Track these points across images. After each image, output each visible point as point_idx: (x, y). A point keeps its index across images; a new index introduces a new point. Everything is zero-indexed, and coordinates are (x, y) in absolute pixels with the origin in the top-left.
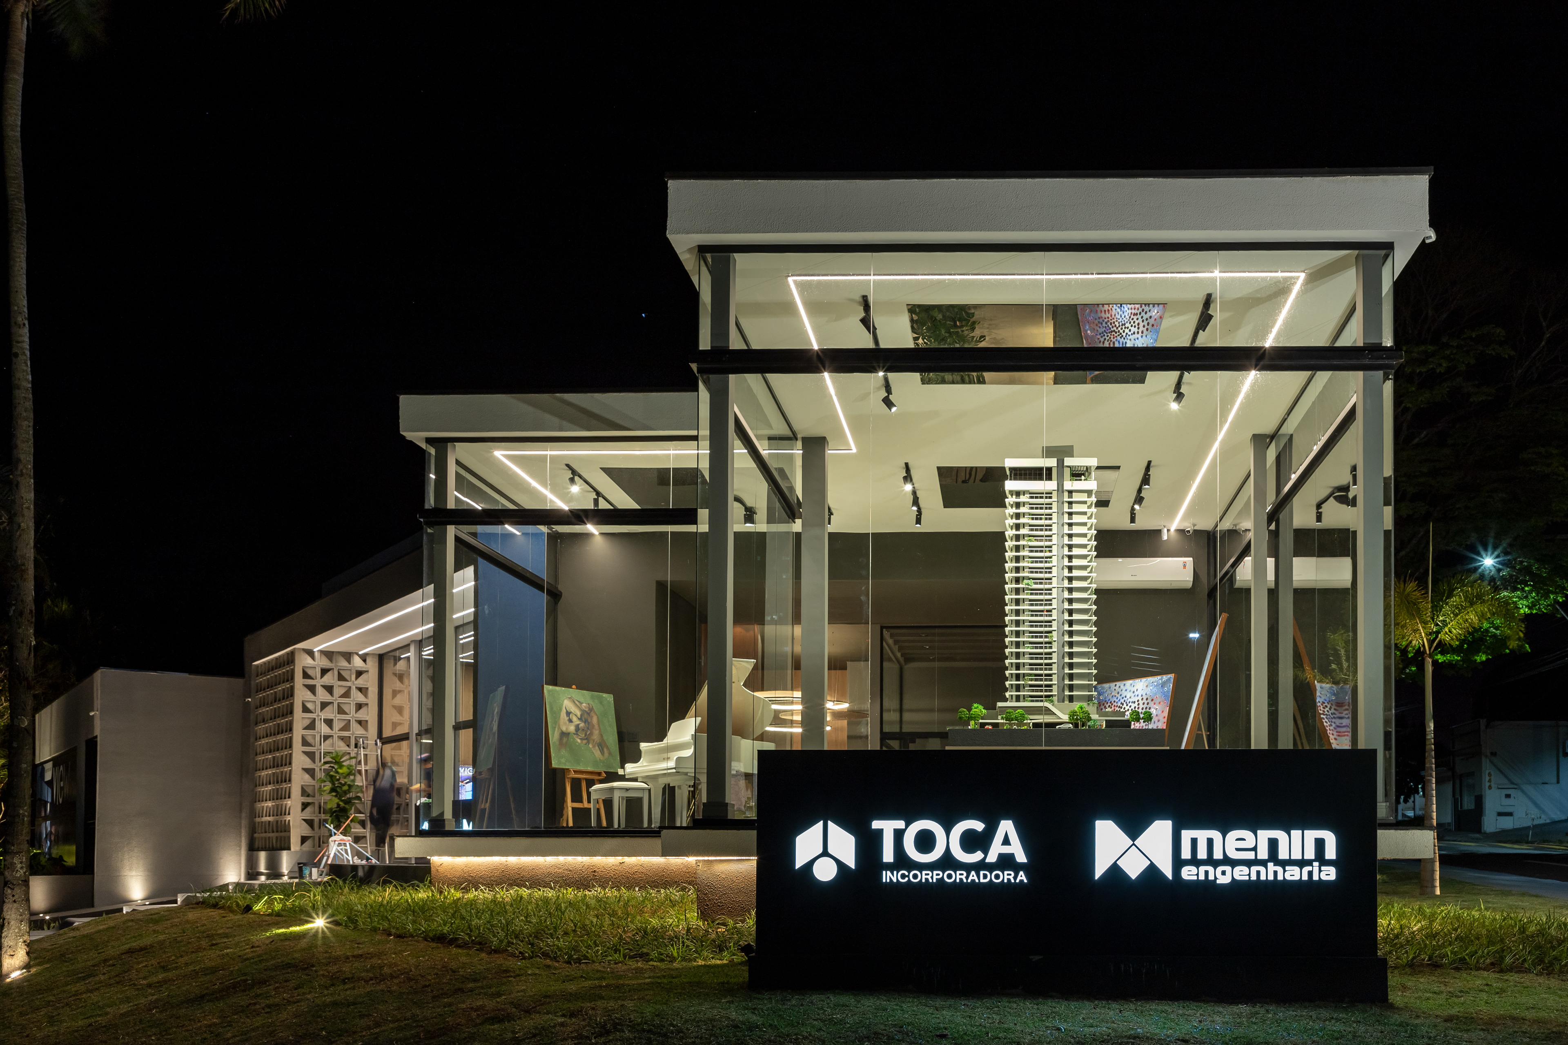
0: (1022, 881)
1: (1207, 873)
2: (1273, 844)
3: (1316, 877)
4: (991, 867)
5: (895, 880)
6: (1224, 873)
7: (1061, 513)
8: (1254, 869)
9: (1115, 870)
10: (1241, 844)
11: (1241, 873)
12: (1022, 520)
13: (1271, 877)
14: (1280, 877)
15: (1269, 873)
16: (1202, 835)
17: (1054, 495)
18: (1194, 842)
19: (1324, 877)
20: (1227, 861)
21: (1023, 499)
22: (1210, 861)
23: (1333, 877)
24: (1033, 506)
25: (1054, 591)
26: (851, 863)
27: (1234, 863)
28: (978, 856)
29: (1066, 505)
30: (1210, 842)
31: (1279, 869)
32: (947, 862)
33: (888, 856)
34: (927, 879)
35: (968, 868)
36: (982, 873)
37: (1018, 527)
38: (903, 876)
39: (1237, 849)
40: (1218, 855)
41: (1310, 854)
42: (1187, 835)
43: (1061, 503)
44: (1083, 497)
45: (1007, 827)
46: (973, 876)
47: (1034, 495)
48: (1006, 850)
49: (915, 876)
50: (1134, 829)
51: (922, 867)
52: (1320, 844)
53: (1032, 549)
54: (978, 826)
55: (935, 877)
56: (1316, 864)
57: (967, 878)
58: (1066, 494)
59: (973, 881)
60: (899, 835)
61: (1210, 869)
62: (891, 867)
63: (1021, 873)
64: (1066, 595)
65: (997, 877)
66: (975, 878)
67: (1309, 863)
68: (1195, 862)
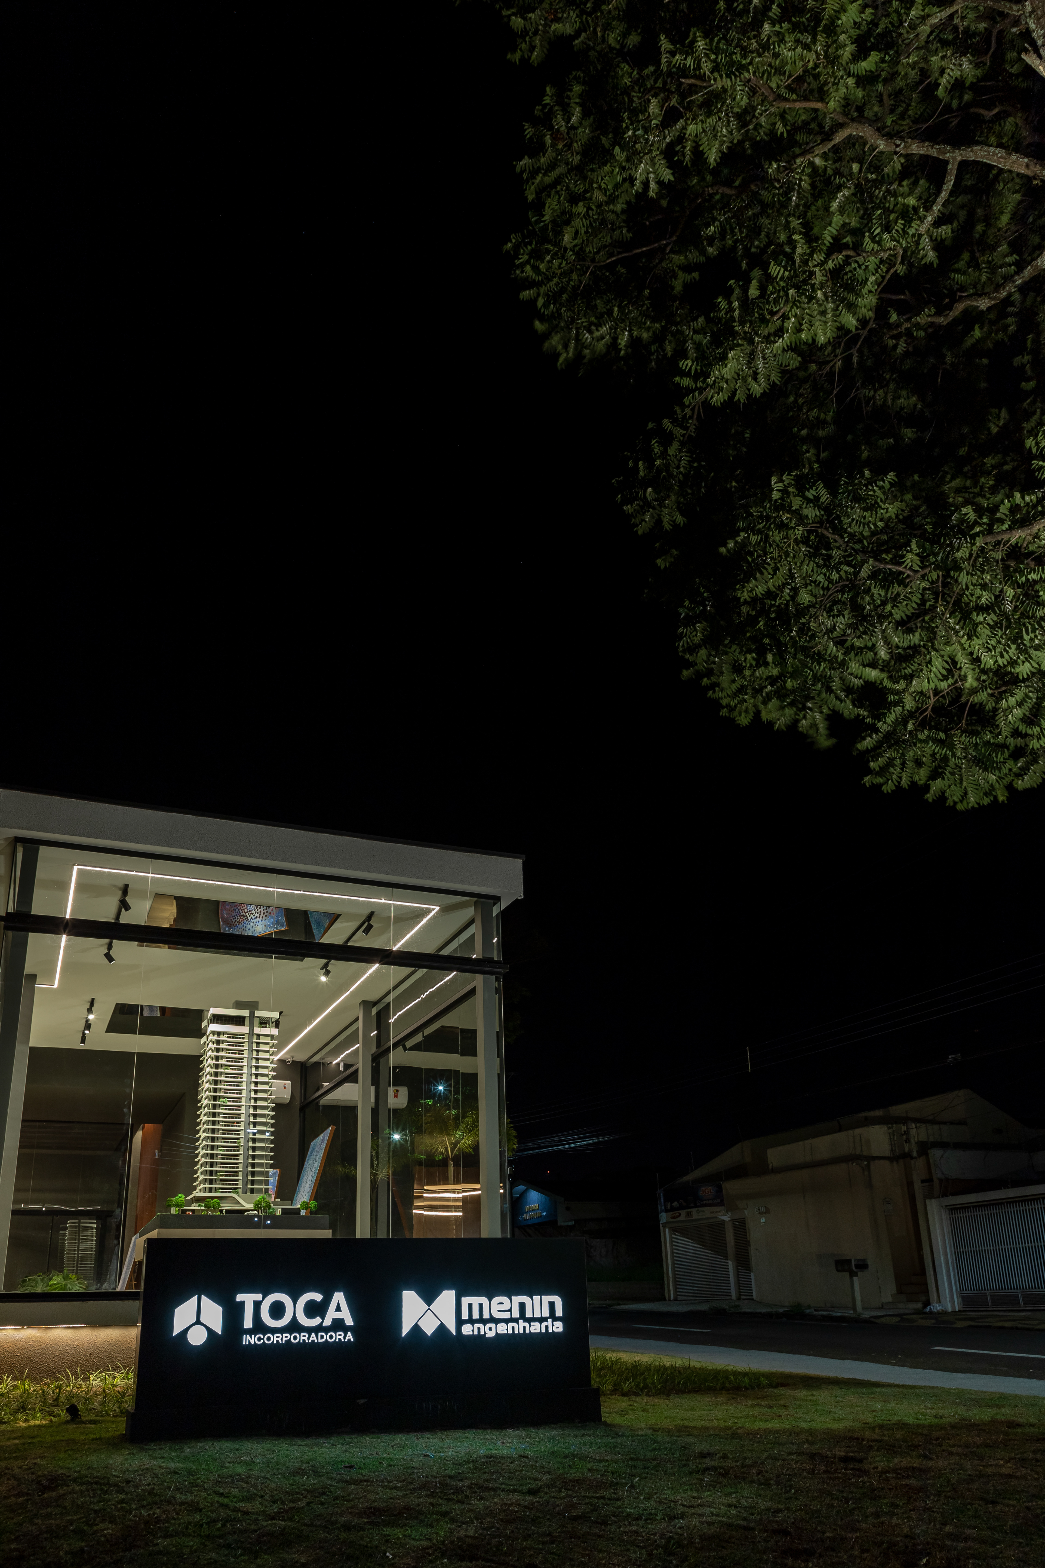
0: (349, 1340)
1: (479, 1329)
2: (522, 1306)
3: (550, 1330)
4: (326, 1330)
5: (253, 1343)
6: (490, 1329)
7: (251, 1050)
8: (510, 1325)
9: (416, 1329)
10: (502, 1307)
11: (502, 1329)
12: (221, 1054)
13: (521, 1331)
14: (527, 1331)
15: (520, 1328)
16: (475, 1301)
17: (246, 1036)
18: (470, 1306)
19: (556, 1330)
20: (492, 1320)
21: (222, 1038)
22: (482, 1320)
23: (561, 1330)
24: (230, 1044)
25: (243, 1108)
26: (219, 1330)
27: (497, 1321)
28: (317, 1321)
29: (255, 1045)
30: (481, 1306)
31: (527, 1325)
32: (294, 1326)
33: (248, 1323)
34: (278, 1341)
35: (309, 1330)
36: (320, 1334)
37: (217, 1058)
38: (259, 1339)
39: (499, 1311)
40: (486, 1316)
41: (546, 1314)
42: (465, 1301)
43: (251, 1043)
44: (267, 1040)
45: (339, 1297)
46: (313, 1337)
47: (230, 1035)
48: (338, 1315)
49: (269, 1339)
50: (429, 1298)
51: (274, 1331)
52: (552, 1305)
53: (228, 1075)
54: (318, 1297)
55: (284, 1339)
56: (550, 1320)
57: (309, 1339)
58: (255, 1037)
59: (313, 1341)
60: (257, 1305)
61: (481, 1326)
62: (250, 1332)
63: (349, 1333)
64: (252, 1111)
65: (331, 1337)
66: (315, 1339)
67: (546, 1319)
68: (471, 1321)
